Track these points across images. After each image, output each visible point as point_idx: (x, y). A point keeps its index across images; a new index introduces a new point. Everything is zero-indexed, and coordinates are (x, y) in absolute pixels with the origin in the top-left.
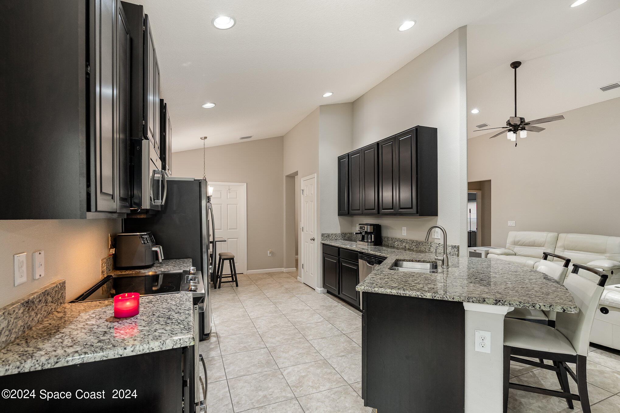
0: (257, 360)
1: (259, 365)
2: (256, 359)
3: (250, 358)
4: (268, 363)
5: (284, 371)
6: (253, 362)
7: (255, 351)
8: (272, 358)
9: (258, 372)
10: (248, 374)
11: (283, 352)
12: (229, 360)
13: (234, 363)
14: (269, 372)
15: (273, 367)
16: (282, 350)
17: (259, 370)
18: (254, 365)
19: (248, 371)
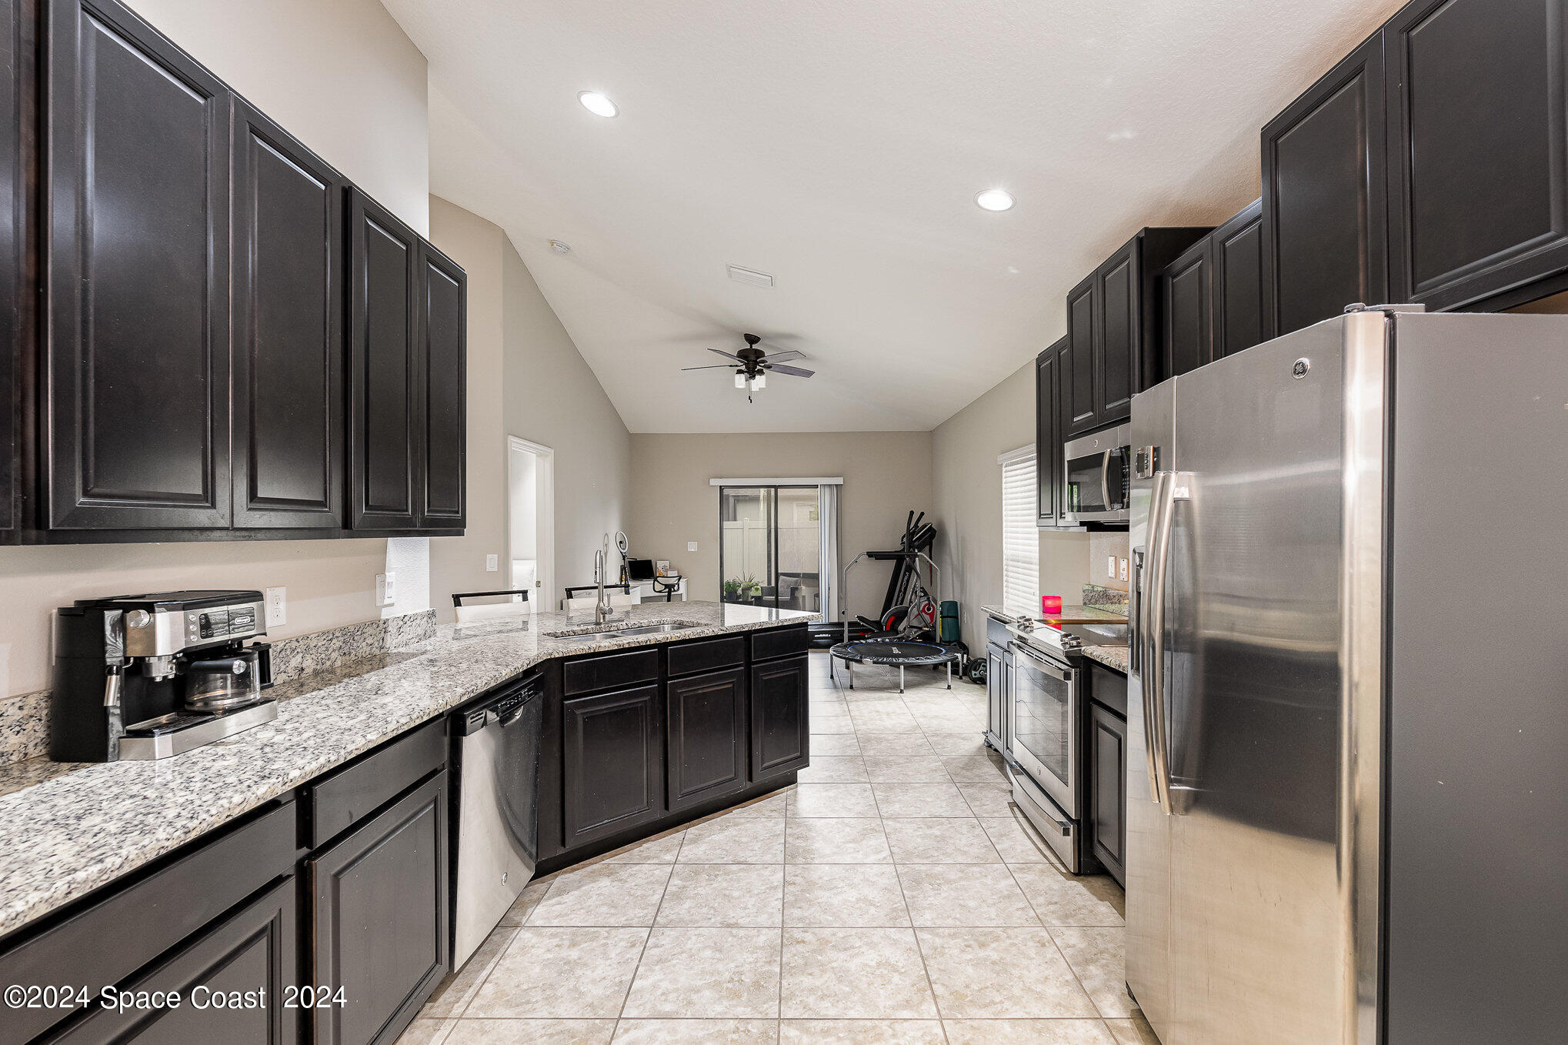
0: (943, 895)
1: (939, 879)
2: (945, 898)
3: (961, 902)
4: (917, 882)
5: (885, 858)
6: (952, 889)
7: (950, 922)
8: (904, 892)
9: (940, 865)
10: (962, 866)
11: (872, 904)
12: (1018, 909)
13: (1000, 897)
14: (916, 861)
15: (906, 870)
16: (872, 910)
17: (938, 869)
18: (949, 882)
19: (962, 871)
